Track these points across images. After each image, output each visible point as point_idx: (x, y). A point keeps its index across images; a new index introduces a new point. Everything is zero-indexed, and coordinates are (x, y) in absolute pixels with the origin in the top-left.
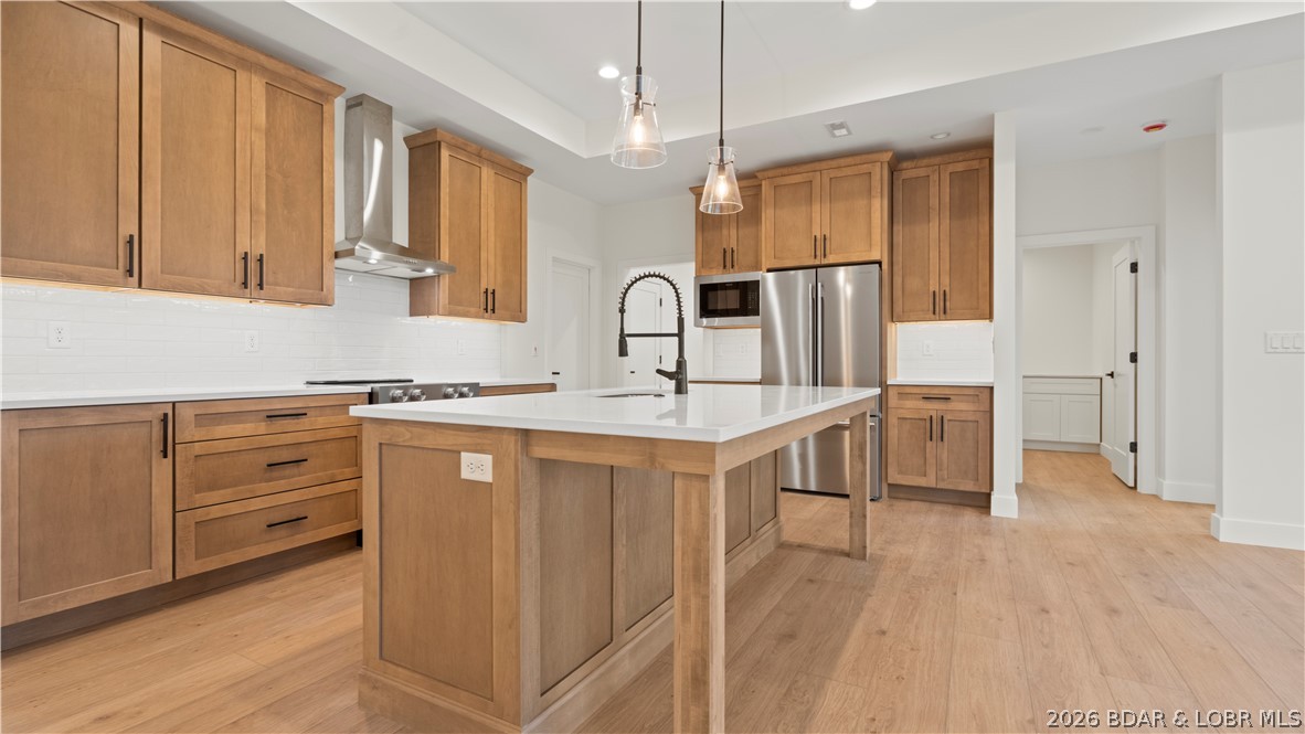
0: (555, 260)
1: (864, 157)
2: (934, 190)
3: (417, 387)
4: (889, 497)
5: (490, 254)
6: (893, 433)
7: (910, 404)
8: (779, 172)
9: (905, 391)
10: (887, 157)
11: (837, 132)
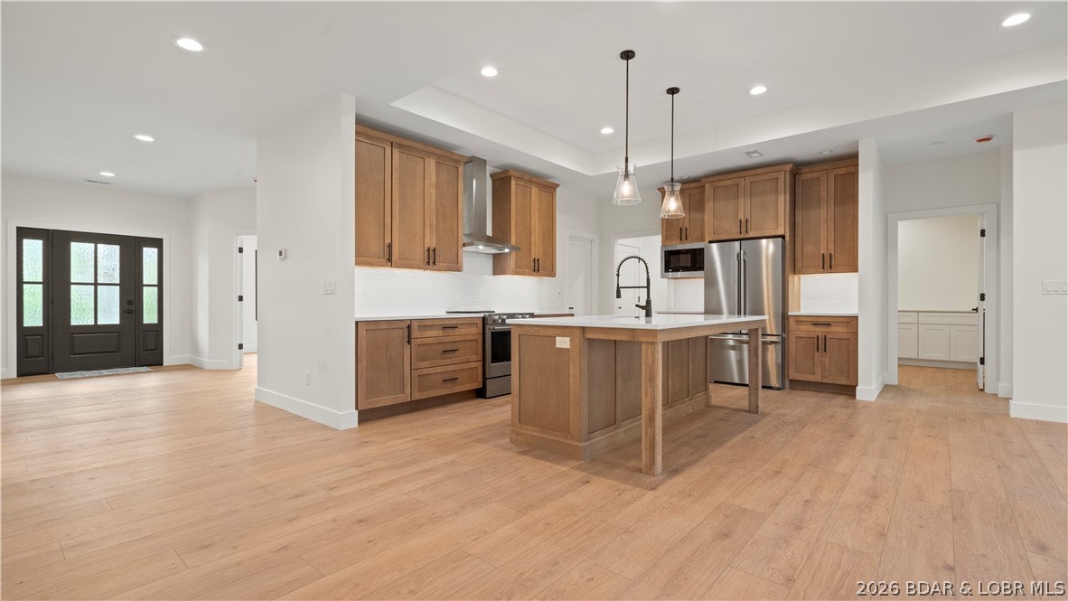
0: (570, 236)
1: (773, 168)
2: (823, 187)
3: (497, 315)
4: (790, 388)
5: (536, 239)
6: (792, 347)
7: (803, 328)
8: (716, 178)
9: (801, 320)
10: (789, 167)
11: (753, 155)
